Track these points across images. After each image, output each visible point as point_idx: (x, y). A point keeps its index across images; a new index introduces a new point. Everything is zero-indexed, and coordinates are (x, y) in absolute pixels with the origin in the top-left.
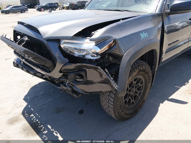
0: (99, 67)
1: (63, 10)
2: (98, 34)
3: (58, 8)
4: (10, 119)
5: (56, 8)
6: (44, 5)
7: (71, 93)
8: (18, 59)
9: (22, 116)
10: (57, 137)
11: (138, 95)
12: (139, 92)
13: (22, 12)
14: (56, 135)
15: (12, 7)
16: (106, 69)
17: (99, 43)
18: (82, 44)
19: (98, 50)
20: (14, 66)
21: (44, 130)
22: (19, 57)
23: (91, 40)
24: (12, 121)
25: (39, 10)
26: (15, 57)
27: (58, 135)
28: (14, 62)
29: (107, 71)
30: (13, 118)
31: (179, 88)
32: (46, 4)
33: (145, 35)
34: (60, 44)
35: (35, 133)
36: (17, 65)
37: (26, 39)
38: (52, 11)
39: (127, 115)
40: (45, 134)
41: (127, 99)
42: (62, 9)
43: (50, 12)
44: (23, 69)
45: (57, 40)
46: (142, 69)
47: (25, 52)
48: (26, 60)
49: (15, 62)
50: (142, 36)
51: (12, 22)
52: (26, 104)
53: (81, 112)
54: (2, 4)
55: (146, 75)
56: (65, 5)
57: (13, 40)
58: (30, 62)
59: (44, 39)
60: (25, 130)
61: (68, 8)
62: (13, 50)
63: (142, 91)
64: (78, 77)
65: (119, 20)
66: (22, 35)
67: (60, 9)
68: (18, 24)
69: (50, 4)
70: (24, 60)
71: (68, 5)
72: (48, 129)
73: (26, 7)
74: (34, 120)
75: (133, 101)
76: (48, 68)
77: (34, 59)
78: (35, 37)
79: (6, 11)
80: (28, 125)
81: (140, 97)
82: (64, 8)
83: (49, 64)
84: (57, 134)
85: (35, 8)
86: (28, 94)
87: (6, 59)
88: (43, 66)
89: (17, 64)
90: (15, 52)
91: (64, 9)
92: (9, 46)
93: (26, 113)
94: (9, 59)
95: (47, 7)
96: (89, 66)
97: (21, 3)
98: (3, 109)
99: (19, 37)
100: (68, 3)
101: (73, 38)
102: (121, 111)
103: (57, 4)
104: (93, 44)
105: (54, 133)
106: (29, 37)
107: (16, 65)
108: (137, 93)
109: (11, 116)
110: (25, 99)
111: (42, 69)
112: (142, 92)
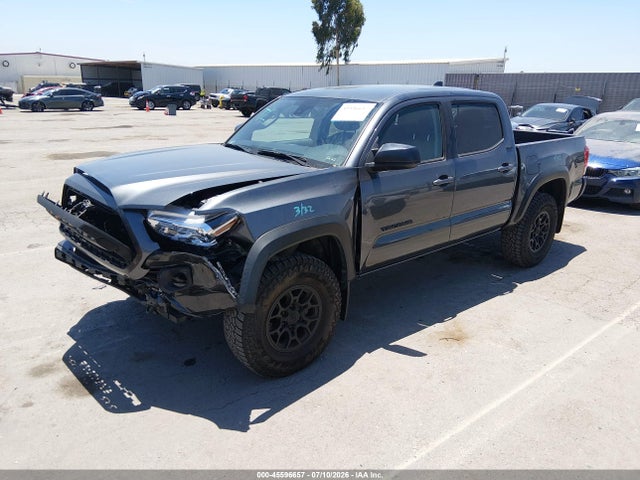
0: (205, 259)
1: (213, 108)
2: (211, 203)
3: (199, 103)
4: (37, 368)
5: (192, 102)
6: (153, 92)
7: (165, 315)
8: (67, 242)
9: (62, 364)
10: (131, 400)
11: (307, 326)
12: (309, 321)
13: (82, 110)
14: (128, 396)
15: (55, 93)
16: (218, 263)
17: (213, 218)
18: (185, 219)
19: (210, 231)
20: (57, 257)
21: (106, 388)
22: (69, 239)
23: (196, 213)
24: (39, 372)
25: (139, 105)
26: (61, 238)
27: (134, 397)
28: (56, 249)
29: (219, 266)
30: (41, 366)
31: (424, 328)
32: (163, 90)
33: (306, 211)
34: (146, 218)
35: (86, 391)
36: (64, 255)
37: (88, 204)
38: (177, 112)
39: (277, 363)
40: (106, 395)
41: (278, 331)
42: (209, 107)
43: (173, 113)
44: (73, 265)
45: (142, 211)
46: (306, 271)
47: (84, 228)
48: (84, 245)
49: (60, 248)
50: (298, 211)
51: (50, 141)
52: (71, 342)
53: (190, 363)
54: (22, 78)
55: (322, 285)
56: (221, 96)
57: (60, 204)
58: (92, 249)
59: (120, 208)
60: (64, 386)
61: (227, 105)
62: (57, 224)
63: (318, 320)
64: (178, 280)
65: (256, 182)
66: (81, 197)
67: (202, 107)
68: (75, 172)
69: (173, 89)
70: (78, 244)
71: (227, 97)
72: (114, 387)
73: (98, 95)
74: (87, 370)
75: (296, 337)
76: (123, 260)
77: (97, 241)
78: (105, 203)
79: (36, 102)
80: (74, 378)
81: (314, 331)
82: (215, 104)
83: (123, 250)
84: (130, 394)
85: (128, 98)
86: (79, 323)
87: (30, 247)
88: (113, 254)
89: (62, 255)
90: (62, 228)
91: (215, 106)
92: (54, 216)
93: (71, 359)
94: (37, 246)
95: (165, 97)
96: (195, 258)
97: (83, 79)
98: (19, 349)
99: (73, 198)
100: (231, 91)
101: (167, 208)
102: (260, 352)
103: (196, 88)
104: (201, 220)
105: (126, 394)
106: (93, 201)
107: (60, 255)
108: (305, 322)
109: (38, 362)
110: (72, 333)
111: (113, 262)
112: (317, 323)
